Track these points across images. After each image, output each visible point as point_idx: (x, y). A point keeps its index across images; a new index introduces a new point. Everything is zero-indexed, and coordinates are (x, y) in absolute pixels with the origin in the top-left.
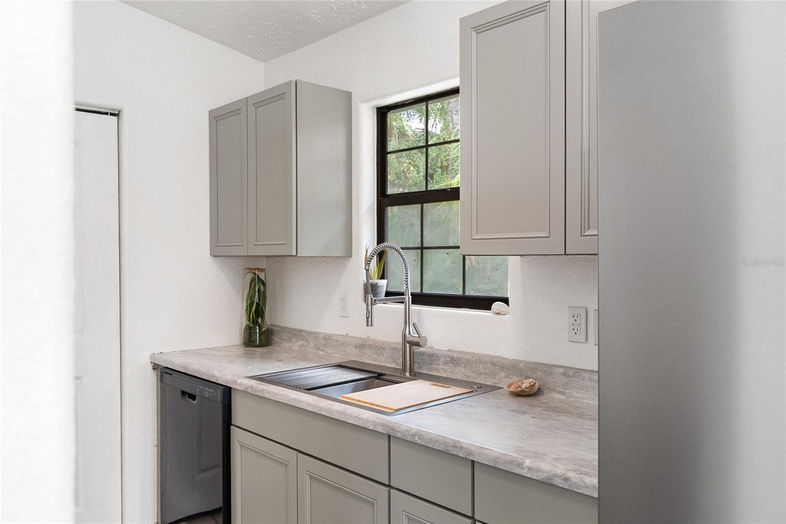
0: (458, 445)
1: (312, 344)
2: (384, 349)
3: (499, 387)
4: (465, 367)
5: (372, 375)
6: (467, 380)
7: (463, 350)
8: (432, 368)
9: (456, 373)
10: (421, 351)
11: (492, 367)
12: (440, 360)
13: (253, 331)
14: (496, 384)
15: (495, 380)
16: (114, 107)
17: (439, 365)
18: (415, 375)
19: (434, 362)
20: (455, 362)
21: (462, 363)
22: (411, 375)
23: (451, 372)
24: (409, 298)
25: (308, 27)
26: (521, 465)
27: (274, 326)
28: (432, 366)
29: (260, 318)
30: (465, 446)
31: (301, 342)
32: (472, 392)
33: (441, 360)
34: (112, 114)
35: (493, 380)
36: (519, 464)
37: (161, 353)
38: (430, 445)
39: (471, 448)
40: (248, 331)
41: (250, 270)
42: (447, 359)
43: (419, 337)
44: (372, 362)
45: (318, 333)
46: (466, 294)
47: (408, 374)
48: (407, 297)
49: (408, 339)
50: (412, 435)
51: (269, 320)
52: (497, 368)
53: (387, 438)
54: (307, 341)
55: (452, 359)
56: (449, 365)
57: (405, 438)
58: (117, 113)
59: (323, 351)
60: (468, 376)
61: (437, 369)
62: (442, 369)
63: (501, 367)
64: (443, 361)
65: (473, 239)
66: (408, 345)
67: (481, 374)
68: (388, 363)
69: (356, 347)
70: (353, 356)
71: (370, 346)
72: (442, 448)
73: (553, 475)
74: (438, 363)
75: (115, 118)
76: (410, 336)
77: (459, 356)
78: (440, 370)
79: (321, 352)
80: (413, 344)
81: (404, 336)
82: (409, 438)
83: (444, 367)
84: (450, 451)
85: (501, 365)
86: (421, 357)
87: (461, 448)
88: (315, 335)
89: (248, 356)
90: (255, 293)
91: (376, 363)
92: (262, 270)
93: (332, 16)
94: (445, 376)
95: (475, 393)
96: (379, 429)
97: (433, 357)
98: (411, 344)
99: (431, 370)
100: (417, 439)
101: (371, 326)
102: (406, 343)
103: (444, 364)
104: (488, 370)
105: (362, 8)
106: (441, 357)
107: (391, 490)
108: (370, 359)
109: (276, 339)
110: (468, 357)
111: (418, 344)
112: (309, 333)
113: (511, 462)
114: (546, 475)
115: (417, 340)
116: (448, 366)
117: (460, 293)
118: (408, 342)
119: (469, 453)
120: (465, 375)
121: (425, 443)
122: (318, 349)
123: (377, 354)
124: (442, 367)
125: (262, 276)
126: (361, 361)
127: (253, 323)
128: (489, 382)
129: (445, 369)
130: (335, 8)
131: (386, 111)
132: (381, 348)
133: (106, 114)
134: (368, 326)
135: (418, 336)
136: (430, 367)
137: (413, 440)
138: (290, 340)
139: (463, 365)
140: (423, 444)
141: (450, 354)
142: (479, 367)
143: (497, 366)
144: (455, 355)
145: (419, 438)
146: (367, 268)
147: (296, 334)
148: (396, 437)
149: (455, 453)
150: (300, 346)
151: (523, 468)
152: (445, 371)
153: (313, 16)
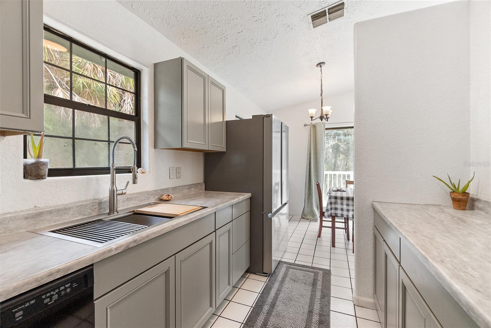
4: (135, 200)
9: (130, 204)
11: (148, 195)
22: (118, 213)
23: (127, 205)
33: (121, 201)
35: (148, 201)
47: (116, 213)
49: (117, 192)
52: (150, 195)
56: (126, 202)
60: (136, 204)
63: (152, 194)
64: (122, 201)
80: (121, 194)
81: (113, 191)
83: (122, 204)
94: (124, 208)
103: (123, 203)
110: (136, 195)
115: (125, 191)
118: (118, 194)
129: (123, 205)
139: (133, 199)
144: (129, 196)
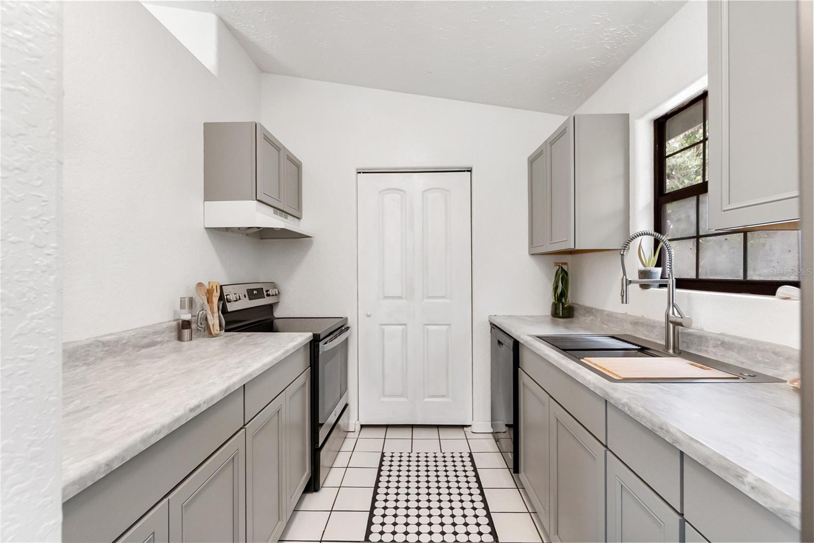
0: (664, 427)
1: (599, 320)
2: (654, 327)
3: (782, 380)
4: (738, 352)
5: (637, 347)
6: (740, 366)
7: (738, 335)
8: (700, 349)
9: (728, 357)
10: (689, 332)
11: (774, 356)
12: (709, 342)
13: (558, 306)
14: (779, 376)
15: (779, 372)
16: (468, 166)
17: (708, 347)
18: (679, 353)
19: (703, 344)
20: (726, 346)
21: (735, 348)
22: (674, 352)
23: (722, 356)
24: (673, 281)
25: (592, 74)
26: (741, 478)
27: (575, 304)
28: (701, 348)
29: (563, 299)
30: (672, 430)
31: (591, 317)
32: (738, 378)
33: (711, 342)
34: (468, 171)
35: (777, 371)
36: (738, 476)
37: (496, 315)
38: (638, 419)
39: (679, 435)
40: (554, 307)
41: (556, 264)
42: (717, 343)
43: (682, 318)
44: (644, 338)
45: (603, 311)
46: (748, 279)
47: (671, 351)
48: (671, 280)
49: (670, 319)
50: (623, 404)
51: (570, 299)
52: (780, 358)
53: (604, 402)
54: (595, 316)
55: (723, 344)
57: (616, 405)
58: (470, 169)
59: (606, 325)
60: (742, 363)
61: (706, 351)
62: (712, 352)
63: (787, 358)
64: (713, 344)
65: (724, 211)
66: (671, 325)
67: (759, 362)
68: (658, 339)
69: (631, 323)
70: (628, 330)
71: (643, 324)
72: (649, 425)
73: (792, 511)
74: (707, 345)
75: (470, 173)
76: (673, 316)
77: (732, 340)
78: (710, 352)
79: (605, 326)
80: (676, 324)
81: (668, 316)
82: (620, 407)
83: (713, 350)
84: (656, 431)
85: (787, 356)
86: (689, 337)
87: (668, 431)
88: (601, 312)
89: (555, 324)
90: (559, 280)
91: (647, 339)
92: (565, 264)
93: (608, 56)
95: (741, 380)
96: (597, 392)
97: (702, 339)
98: (675, 325)
99: (700, 350)
100: (627, 409)
101: (626, 303)
102: (669, 323)
103: (714, 347)
104: (768, 359)
105: (632, 37)
106: (711, 340)
107: (608, 451)
108: (642, 335)
109: (576, 314)
110: (742, 342)
111: (681, 324)
112: (597, 310)
113: (727, 469)
114: (779, 506)
115: (679, 320)
116: (719, 350)
117: (741, 278)
118: (672, 322)
119: (676, 440)
120: (738, 361)
121: (634, 415)
122: (603, 323)
123: (648, 331)
124: (711, 349)
125: (565, 267)
126: (635, 336)
127: (558, 301)
128: (770, 372)
130: (608, 48)
131: (665, 120)
132: (652, 326)
133: (464, 171)
134: (623, 302)
135: (680, 316)
136: (699, 348)
137: (623, 410)
138: (584, 315)
139: (735, 350)
140: (631, 416)
141: (721, 337)
142: (756, 354)
143: (781, 356)
144: (727, 339)
145: (629, 410)
146: (622, 253)
147: (589, 311)
148: (610, 403)
149: (662, 435)
150: (592, 319)
151: (743, 483)
152: (715, 353)
153: (593, 62)
